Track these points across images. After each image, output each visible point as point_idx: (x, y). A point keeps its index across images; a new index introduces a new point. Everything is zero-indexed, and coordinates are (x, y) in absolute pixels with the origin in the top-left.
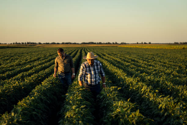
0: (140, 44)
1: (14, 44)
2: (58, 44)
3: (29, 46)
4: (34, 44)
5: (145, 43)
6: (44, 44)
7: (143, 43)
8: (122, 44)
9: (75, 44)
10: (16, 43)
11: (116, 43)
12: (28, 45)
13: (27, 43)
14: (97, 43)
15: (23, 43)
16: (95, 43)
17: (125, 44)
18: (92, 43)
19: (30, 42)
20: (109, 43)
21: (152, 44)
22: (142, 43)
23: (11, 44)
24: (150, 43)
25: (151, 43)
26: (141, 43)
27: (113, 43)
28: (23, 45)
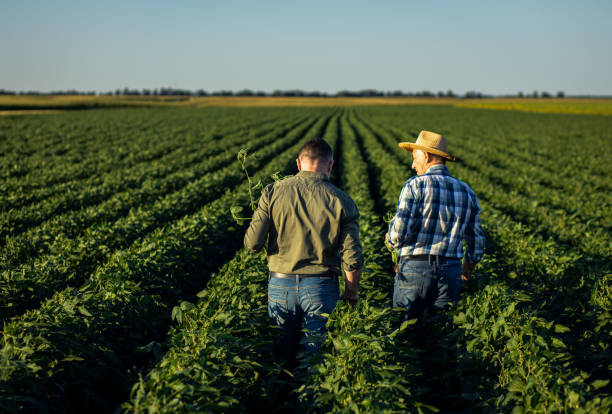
0: (528, 97)
1: (118, 93)
2: (261, 95)
3: (166, 100)
4: (183, 95)
5: (546, 96)
6: (216, 95)
7: (540, 94)
8: (470, 96)
9: (316, 95)
10: (127, 93)
11: (450, 95)
12: (163, 98)
13: (159, 92)
14: (389, 94)
15: (147, 93)
16: (381, 95)
17: (479, 97)
18: (372, 94)
19: (170, 90)
20: (427, 95)
21: (569, 97)
22: (535, 96)
23: (110, 94)
24: (561, 95)
27: (441, 95)
28: (147, 100)
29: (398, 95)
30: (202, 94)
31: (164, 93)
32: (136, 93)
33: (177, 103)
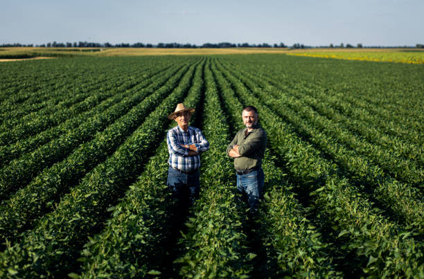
0: (337, 47)
1: (49, 45)
2: (149, 46)
3: (83, 51)
4: (95, 46)
5: (349, 47)
6: (118, 46)
7: (345, 45)
8: (296, 47)
9: (188, 46)
10: (55, 45)
11: (283, 46)
12: (81, 49)
13: (78, 44)
14: (239, 46)
15: (69, 45)
16: (234, 46)
17: (303, 47)
18: (228, 46)
19: (86, 43)
20: (266, 46)
21: (365, 47)
22: (342, 47)
23: (44, 46)
24: (360, 46)
25: (363, 45)
26: (339, 45)
27: (276, 46)
28: (70, 50)
29: (246, 46)
30: (108, 46)
31: (82, 45)
32: (62, 45)
33: (92, 53)
